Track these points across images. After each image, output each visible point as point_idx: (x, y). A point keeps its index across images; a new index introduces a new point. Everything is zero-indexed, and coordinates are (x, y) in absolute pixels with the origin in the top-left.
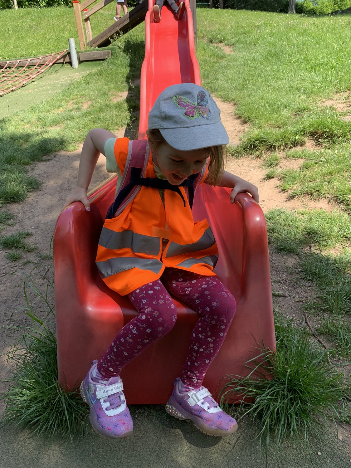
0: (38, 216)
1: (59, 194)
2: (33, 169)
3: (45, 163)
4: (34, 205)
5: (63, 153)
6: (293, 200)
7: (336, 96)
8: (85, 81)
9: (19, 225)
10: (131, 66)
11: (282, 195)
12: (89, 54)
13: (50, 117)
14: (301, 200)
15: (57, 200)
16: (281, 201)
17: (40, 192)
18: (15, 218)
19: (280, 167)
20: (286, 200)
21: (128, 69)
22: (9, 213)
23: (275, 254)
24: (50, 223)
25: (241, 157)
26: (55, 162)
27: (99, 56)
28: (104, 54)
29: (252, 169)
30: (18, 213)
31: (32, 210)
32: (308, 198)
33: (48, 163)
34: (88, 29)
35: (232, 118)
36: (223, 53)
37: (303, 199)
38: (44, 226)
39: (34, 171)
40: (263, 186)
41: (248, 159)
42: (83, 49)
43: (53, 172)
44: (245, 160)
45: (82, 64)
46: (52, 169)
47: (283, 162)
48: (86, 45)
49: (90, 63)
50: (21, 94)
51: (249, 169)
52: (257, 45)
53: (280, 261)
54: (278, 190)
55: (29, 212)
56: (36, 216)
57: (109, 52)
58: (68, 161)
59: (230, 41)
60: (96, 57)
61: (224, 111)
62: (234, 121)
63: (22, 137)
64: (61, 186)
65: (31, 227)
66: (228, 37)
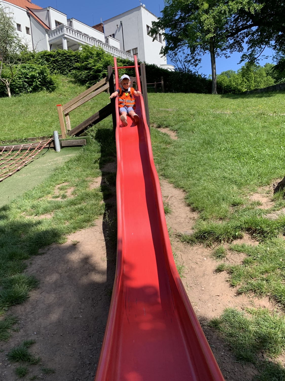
0: (39, 318)
1: (55, 291)
2: (31, 264)
3: (40, 256)
4: (35, 306)
5: (54, 246)
6: (241, 296)
7: (260, 190)
8: (67, 166)
9: (23, 330)
10: (102, 151)
11: (232, 290)
12: (69, 142)
13: (42, 205)
14: (247, 296)
15: (53, 298)
16: (232, 296)
17: (39, 290)
18: (20, 322)
19: (227, 259)
20: (236, 294)
21: (100, 154)
22: (14, 316)
23: (237, 364)
24: (49, 327)
25: (195, 245)
26: (49, 255)
27: (77, 143)
28: (80, 142)
29: (205, 259)
30: (22, 315)
31: (33, 311)
32: (253, 295)
33: (43, 256)
34: (68, 121)
35: (183, 204)
36: (170, 139)
37: (249, 295)
38: (44, 331)
39: (32, 266)
40: (216, 278)
41: (201, 246)
42: (64, 138)
43: (47, 267)
44: (198, 247)
45: (63, 149)
46: (47, 263)
47: (229, 254)
48: (66, 135)
49: (70, 148)
50: (16, 179)
51: (203, 258)
52: (194, 132)
53: (241, 373)
54: (228, 284)
55: (30, 313)
56: (36, 318)
57: (84, 141)
58: (59, 254)
59: (174, 127)
60: (74, 144)
61: (177, 197)
62: (185, 208)
63: (20, 228)
64: (55, 283)
65: (33, 332)
66: (172, 124)
